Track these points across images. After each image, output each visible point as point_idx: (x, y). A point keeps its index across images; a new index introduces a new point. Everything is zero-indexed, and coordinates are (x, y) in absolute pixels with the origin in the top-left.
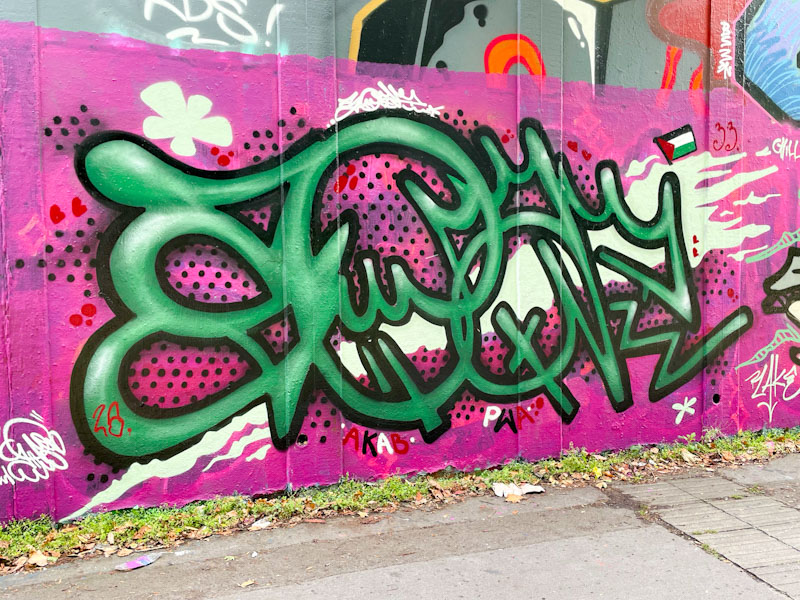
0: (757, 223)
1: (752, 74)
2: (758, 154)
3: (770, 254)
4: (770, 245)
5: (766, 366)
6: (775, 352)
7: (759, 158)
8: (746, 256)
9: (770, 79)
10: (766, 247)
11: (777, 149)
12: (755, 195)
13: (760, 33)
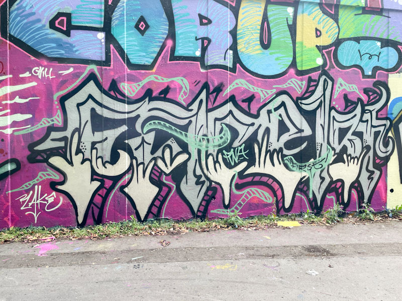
0: (22, 113)
1: (15, 33)
2: (21, 76)
3: (33, 130)
4: (33, 126)
5: (31, 192)
6: (38, 184)
7: (22, 78)
8: (14, 131)
9: (29, 35)
10: (30, 126)
11: (36, 73)
12: (19, 98)
13: (20, 11)
